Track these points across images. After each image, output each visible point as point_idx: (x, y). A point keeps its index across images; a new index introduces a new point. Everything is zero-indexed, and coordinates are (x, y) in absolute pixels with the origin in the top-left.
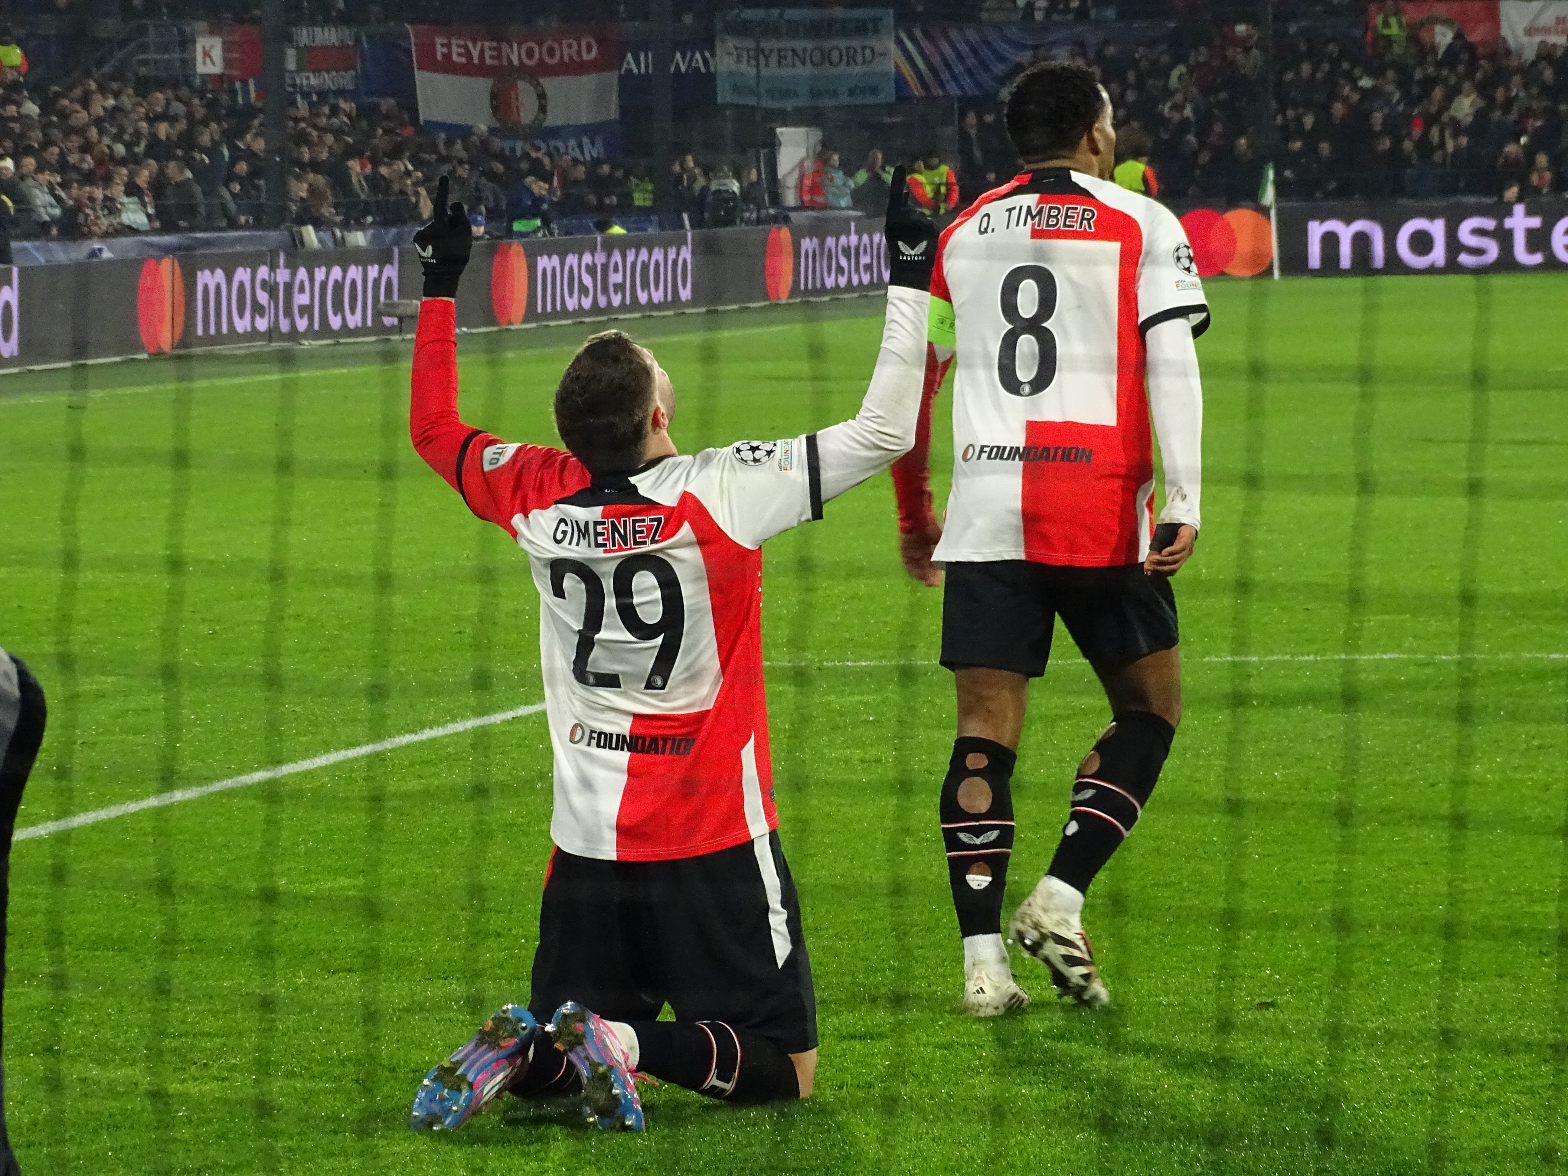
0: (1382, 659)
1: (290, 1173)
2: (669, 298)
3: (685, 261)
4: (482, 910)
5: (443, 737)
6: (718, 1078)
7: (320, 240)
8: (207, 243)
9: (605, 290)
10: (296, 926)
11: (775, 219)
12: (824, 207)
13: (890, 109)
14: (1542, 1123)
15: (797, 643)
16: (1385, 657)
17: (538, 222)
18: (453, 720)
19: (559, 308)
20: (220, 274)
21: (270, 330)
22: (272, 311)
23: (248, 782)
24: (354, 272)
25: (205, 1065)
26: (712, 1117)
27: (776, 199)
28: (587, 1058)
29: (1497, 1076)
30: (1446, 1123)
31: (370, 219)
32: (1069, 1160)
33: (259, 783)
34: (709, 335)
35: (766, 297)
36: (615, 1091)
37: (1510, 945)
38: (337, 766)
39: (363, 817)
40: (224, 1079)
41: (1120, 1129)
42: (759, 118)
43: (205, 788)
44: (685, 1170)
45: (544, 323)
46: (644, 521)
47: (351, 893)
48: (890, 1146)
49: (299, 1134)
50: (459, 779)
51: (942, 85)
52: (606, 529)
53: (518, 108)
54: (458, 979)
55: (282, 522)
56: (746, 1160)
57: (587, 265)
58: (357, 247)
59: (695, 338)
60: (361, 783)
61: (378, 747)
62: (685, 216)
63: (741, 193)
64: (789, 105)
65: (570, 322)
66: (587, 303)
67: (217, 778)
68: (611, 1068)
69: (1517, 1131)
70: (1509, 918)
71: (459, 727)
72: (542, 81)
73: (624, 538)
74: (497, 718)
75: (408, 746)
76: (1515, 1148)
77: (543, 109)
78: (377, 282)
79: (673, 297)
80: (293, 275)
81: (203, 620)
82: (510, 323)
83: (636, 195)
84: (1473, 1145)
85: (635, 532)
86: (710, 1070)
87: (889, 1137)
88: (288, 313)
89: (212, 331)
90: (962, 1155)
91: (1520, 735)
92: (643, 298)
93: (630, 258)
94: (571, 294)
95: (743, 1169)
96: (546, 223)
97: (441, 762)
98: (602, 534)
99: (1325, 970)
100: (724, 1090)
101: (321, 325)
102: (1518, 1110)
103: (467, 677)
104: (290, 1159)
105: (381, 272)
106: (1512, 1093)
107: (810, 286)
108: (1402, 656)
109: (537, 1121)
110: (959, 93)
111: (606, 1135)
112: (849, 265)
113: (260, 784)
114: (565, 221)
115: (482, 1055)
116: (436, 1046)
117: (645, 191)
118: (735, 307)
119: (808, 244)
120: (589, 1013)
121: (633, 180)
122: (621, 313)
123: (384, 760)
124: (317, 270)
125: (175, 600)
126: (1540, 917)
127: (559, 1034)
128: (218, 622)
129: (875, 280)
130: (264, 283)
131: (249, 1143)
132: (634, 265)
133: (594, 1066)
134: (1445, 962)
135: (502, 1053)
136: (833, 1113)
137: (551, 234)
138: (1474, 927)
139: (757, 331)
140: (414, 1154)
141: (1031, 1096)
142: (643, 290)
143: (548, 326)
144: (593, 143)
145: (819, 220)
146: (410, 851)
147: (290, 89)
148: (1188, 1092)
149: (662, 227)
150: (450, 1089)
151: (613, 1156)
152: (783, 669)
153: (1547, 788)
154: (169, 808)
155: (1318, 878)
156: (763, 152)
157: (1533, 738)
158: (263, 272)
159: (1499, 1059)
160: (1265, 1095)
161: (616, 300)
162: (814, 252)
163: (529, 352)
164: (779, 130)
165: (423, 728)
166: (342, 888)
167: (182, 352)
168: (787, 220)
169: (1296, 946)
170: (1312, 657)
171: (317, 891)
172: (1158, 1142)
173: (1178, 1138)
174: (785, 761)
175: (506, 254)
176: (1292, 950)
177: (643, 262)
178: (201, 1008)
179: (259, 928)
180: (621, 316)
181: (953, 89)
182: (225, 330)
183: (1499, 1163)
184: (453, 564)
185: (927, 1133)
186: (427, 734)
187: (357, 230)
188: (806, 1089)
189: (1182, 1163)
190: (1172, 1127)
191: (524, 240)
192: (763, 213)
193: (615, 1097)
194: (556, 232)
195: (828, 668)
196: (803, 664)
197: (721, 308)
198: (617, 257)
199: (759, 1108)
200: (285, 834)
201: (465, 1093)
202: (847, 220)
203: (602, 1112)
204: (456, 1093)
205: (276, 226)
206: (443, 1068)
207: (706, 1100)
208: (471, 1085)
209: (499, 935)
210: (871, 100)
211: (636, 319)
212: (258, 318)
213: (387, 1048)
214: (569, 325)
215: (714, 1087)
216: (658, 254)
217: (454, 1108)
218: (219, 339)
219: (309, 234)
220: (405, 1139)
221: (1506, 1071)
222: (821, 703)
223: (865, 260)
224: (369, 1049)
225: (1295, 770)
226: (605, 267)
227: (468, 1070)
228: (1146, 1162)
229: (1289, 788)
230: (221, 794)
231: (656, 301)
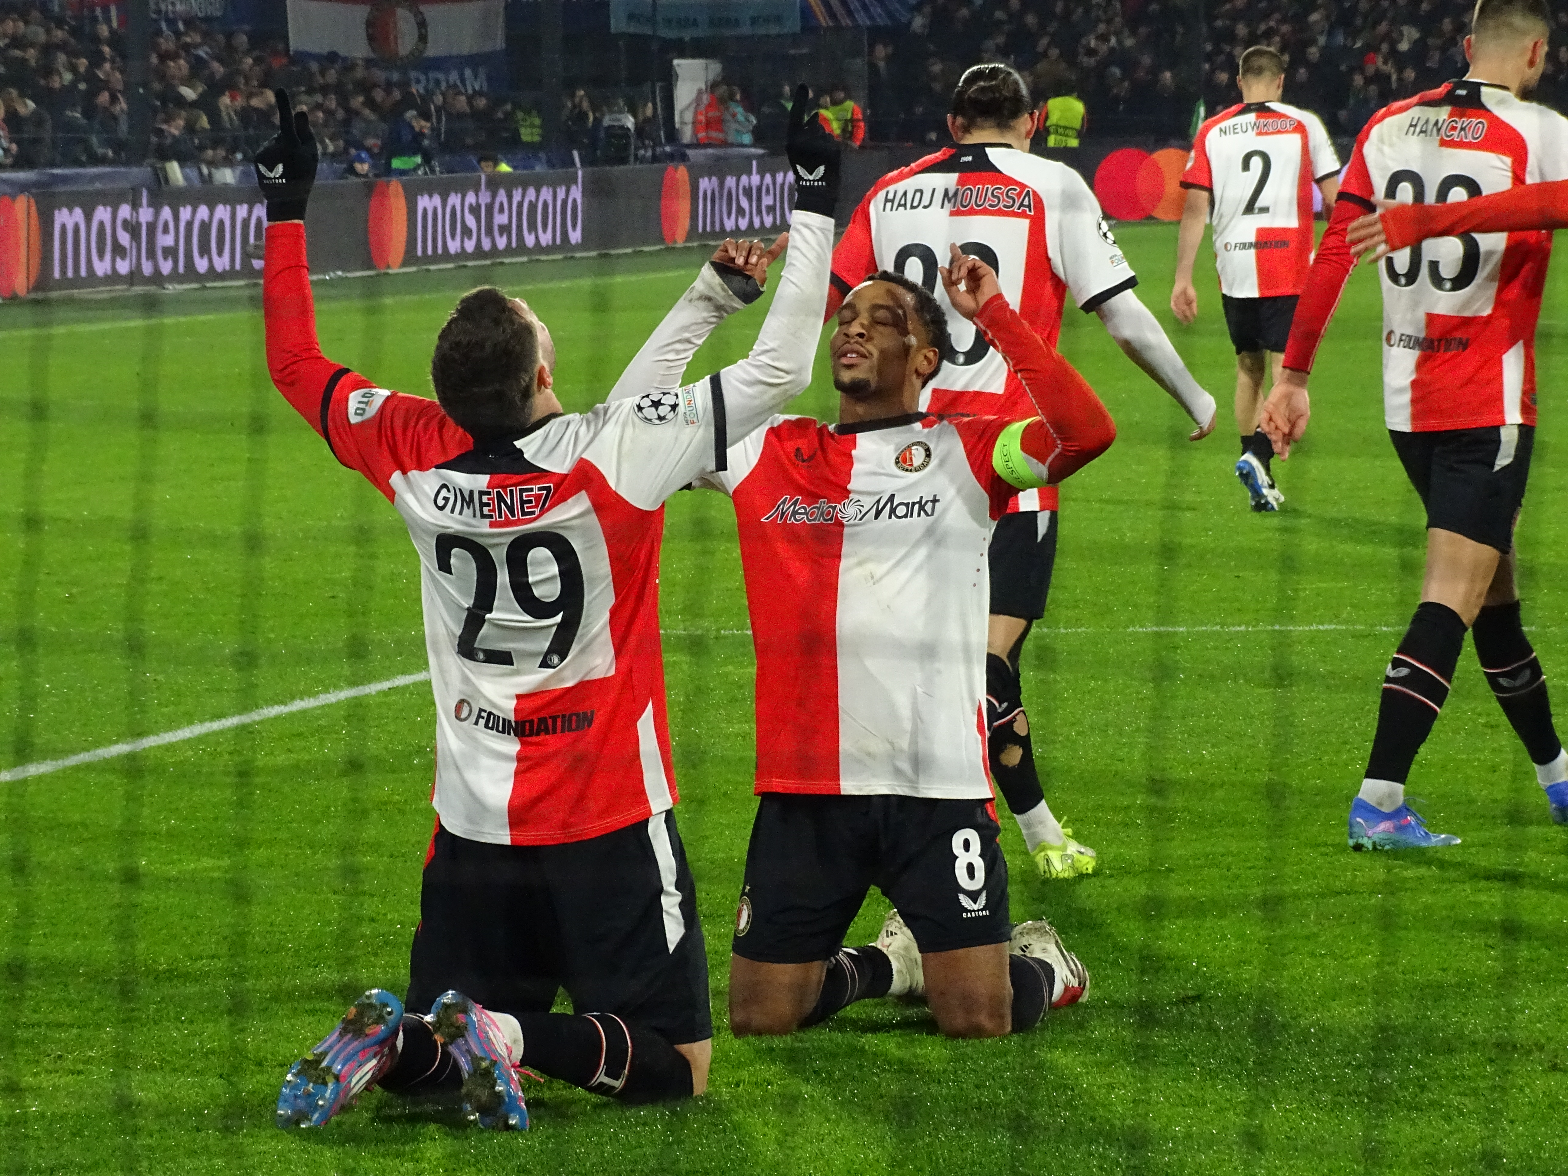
0: (1318, 631)
1: (150, 1172)
2: (558, 241)
3: (575, 201)
4: (357, 894)
5: (315, 708)
6: (606, 1075)
7: (186, 178)
8: (64, 179)
9: (490, 232)
10: (157, 909)
11: (671, 157)
12: (725, 144)
13: (795, 39)
14: (1487, 1127)
15: (693, 610)
16: (1321, 627)
17: (418, 159)
18: (326, 691)
19: (440, 251)
20: (78, 212)
21: (132, 273)
22: (134, 252)
23: (106, 756)
24: (222, 212)
25: (60, 1057)
26: (599, 1116)
27: (672, 135)
28: (469, 1051)
29: (1439, 1078)
30: (1384, 1126)
31: (239, 156)
32: (981, 1163)
33: (118, 756)
34: (600, 281)
35: (661, 240)
36: (499, 1088)
37: (1453, 936)
38: (201, 739)
39: (228, 792)
40: (80, 1073)
41: (1036, 1131)
42: (655, 47)
43: (60, 762)
44: (571, 1172)
45: (425, 267)
46: (531, 490)
47: (216, 875)
48: (790, 1148)
49: (159, 1131)
50: (332, 755)
51: (850, 14)
52: (493, 499)
53: (396, 38)
54: (329, 967)
55: (146, 478)
56: (636, 1162)
57: (471, 205)
58: (226, 184)
59: (586, 283)
60: (226, 757)
61: (245, 719)
62: (576, 154)
63: (636, 129)
64: (687, 35)
65: (451, 265)
66: (470, 246)
67: (73, 752)
68: (494, 1063)
69: (1460, 1136)
70: (1452, 908)
71: (332, 698)
72: (422, 8)
73: (511, 509)
74: (373, 688)
75: (277, 718)
76: (1459, 1154)
77: (423, 38)
78: (246, 223)
79: (562, 240)
80: (157, 214)
81: (59, 583)
82: (388, 267)
83: (523, 130)
84: (1412, 1151)
85: (523, 502)
86: (599, 1065)
87: (789, 1138)
88: (151, 255)
89: (70, 274)
90: (866, 1157)
91: (1465, 713)
92: (530, 241)
93: (517, 196)
94: (453, 236)
95: (633, 1171)
96: (427, 160)
97: (313, 736)
98: (488, 505)
99: (1255, 962)
100: (613, 1088)
101: (186, 267)
102: (1461, 1113)
103: (340, 645)
104: (149, 1158)
105: (250, 212)
106: (1454, 1094)
107: (708, 229)
108: (1339, 627)
109: (414, 1119)
110: (868, 23)
111: (486, 1135)
112: (751, 206)
113: (120, 758)
114: (447, 158)
115: (347, 1044)
116: (306, 1039)
117: (532, 126)
118: (629, 250)
119: (706, 184)
120: (471, 1004)
121: (520, 115)
122: (506, 257)
123: (251, 733)
124: (182, 209)
125: (30, 563)
126: (1487, 907)
127: (438, 1025)
128: (75, 584)
129: (778, 222)
130: (126, 224)
131: (106, 1141)
132: (520, 205)
133: (475, 1060)
134: (1382, 954)
135: (367, 1041)
136: (730, 1111)
137: (432, 171)
138: (1414, 918)
139: (651, 276)
140: (281, 1154)
141: (941, 1095)
142: (530, 232)
143: (428, 270)
144: (476, 76)
145: (718, 158)
146: (279, 829)
147: (154, 16)
148: (1109, 1094)
149: (551, 164)
150: (315, 1083)
151: (494, 1157)
152: (678, 637)
153: (1494, 769)
154: (24, 782)
155: (1250, 864)
156: (658, 86)
157: (1480, 715)
158: (125, 211)
159: (1441, 1058)
160: (1191, 1096)
161: (502, 242)
162: (713, 193)
163: (407, 298)
164: (676, 62)
165: (293, 698)
166: (206, 869)
167: (40, 295)
168: (684, 158)
169: (1224, 937)
170: (1243, 628)
171: (179, 872)
172: (1077, 1146)
173: (1097, 1141)
174: (679, 736)
175: (384, 194)
176: (1221, 941)
177: (531, 202)
178: (54, 997)
179: (117, 911)
180: (506, 260)
181: (863, 20)
182: (83, 272)
183: (1440, 1169)
184: (325, 523)
185: (830, 1134)
186: (297, 705)
187: (225, 166)
188: (700, 1085)
189: (1101, 1168)
190: (1090, 1129)
191: (404, 178)
192: (659, 150)
193: (499, 1095)
194: (438, 169)
195: (725, 637)
196: (699, 632)
197: (613, 252)
198: (502, 196)
199: (650, 1106)
200: (146, 812)
201: (331, 1086)
202: (749, 158)
203: (484, 1110)
204: (322, 1087)
205: (139, 163)
206: (306, 1061)
207: (594, 1098)
208: (337, 1078)
209: (373, 920)
210: (774, 30)
211: (522, 263)
212: (118, 260)
213: (253, 1040)
214: (451, 269)
215: (602, 1084)
216: (546, 193)
217: (321, 1103)
218: (77, 282)
219: (175, 173)
220: (272, 1137)
221: (1449, 1070)
222: (718, 673)
223: (767, 201)
224: (233, 1042)
225: (1224, 749)
226: (490, 208)
227: (333, 1061)
228: (1063, 1166)
229: (1218, 768)
230: (77, 768)
231: (543, 243)
